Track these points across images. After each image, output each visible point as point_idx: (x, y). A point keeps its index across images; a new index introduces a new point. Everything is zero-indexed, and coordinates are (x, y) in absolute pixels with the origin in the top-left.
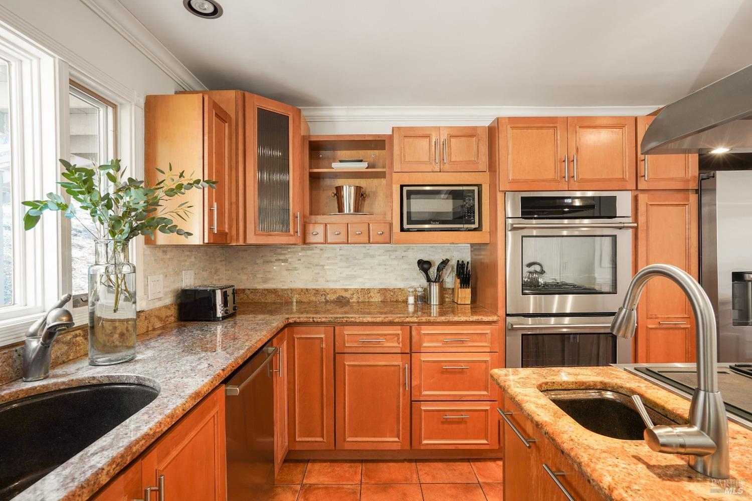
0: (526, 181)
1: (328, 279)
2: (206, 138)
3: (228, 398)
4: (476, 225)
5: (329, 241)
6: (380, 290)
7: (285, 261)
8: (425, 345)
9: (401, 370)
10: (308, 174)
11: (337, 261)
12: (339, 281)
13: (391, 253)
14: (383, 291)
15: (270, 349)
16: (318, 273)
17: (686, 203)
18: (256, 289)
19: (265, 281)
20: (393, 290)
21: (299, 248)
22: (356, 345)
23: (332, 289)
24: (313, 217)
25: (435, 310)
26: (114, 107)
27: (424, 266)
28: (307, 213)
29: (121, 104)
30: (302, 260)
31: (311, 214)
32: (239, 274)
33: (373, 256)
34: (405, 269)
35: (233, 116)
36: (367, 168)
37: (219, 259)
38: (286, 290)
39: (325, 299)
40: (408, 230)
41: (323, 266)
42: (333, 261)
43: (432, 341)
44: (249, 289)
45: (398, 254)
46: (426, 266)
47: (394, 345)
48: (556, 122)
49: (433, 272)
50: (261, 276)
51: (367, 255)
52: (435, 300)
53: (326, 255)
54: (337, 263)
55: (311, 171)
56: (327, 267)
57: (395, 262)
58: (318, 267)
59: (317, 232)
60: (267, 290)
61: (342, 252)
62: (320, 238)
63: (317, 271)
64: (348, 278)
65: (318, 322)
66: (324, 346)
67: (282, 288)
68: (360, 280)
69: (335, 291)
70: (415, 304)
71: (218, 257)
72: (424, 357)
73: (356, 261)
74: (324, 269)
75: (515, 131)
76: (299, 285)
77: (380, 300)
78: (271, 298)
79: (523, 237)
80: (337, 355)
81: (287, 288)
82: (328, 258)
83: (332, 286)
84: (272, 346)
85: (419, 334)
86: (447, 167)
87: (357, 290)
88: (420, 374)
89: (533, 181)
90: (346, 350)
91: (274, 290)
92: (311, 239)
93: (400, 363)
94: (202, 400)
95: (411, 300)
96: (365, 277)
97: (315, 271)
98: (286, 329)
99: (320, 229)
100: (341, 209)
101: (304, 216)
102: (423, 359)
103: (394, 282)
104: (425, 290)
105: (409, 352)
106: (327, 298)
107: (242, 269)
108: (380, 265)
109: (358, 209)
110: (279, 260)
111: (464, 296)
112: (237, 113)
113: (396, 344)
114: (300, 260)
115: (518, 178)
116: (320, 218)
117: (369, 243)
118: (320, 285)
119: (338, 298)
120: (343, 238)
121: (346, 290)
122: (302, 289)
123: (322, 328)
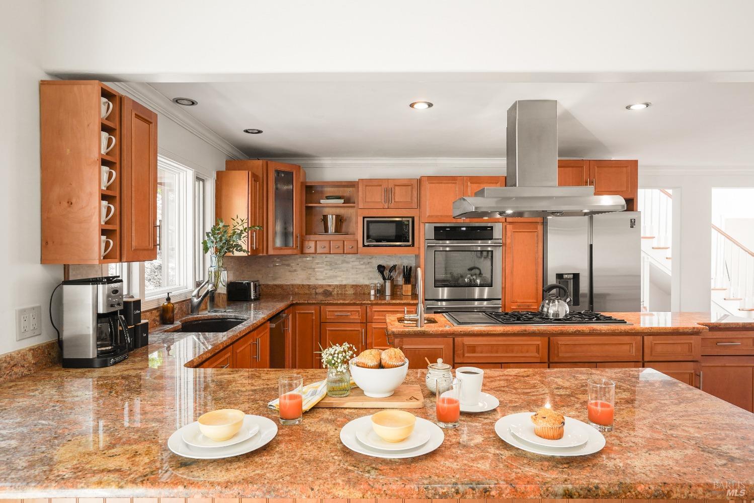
0: (437, 216)
1: (318, 278)
2: (250, 195)
3: (271, 329)
4: (410, 243)
5: (318, 252)
6: (353, 286)
7: (288, 265)
8: (375, 318)
9: (360, 333)
10: (305, 208)
11: (324, 266)
12: (325, 279)
13: (361, 260)
14: (355, 287)
15: (284, 315)
16: (311, 274)
17: (535, 230)
18: (268, 285)
19: (274, 279)
20: (360, 286)
21: (297, 256)
22: (333, 317)
23: (320, 285)
24: (308, 236)
25: (388, 298)
26: (203, 181)
27: (381, 269)
28: (304, 233)
29: (206, 179)
30: (300, 264)
31: (306, 234)
32: (256, 274)
33: (348, 263)
34: (370, 271)
35: (261, 176)
36: (343, 203)
37: (244, 264)
38: (288, 285)
39: (315, 292)
40: (368, 246)
41: (314, 269)
42: (321, 266)
43: (379, 316)
44: (263, 285)
45: (365, 261)
46: (382, 269)
47: (356, 317)
48: (456, 180)
49: (386, 273)
50: (271, 275)
51: (344, 262)
52: (388, 292)
53: (317, 261)
54: (323, 267)
55: (307, 205)
56: (317, 270)
57: (363, 267)
58: (311, 270)
59: (310, 246)
60: (276, 285)
61: (326, 259)
62: (312, 250)
63: (310, 273)
64: (330, 277)
65: (310, 303)
66: (314, 318)
67: (287, 284)
68: (339, 279)
69: (322, 286)
70: (375, 295)
71: (244, 262)
72: (374, 325)
73: (337, 266)
74: (314, 271)
75: (431, 185)
76: (298, 282)
77: (352, 293)
78: (279, 291)
79: (435, 251)
80: (322, 324)
81: (289, 284)
82: (318, 263)
83: (320, 283)
84: (284, 313)
85: (371, 311)
86: (392, 205)
87: (337, 286)
88: (372, 336)
89: (441, 216)
90: (328, 321)
91: (281, 285)
92: (307, 251)
93: (360, 329)
94: (256, 328)
95: (373, 292)
96: (343, 277)
97: (309, 273)
98: (291, 307)
99: (312, 244)
100: (326, 230)
101: (302, 236)
102: (373, 326)
103: (363, 280)
104: (382, 286)
105: (365, 322)
106: (317, 291)
107: (259, 270)
108: (353, 268)
109: (338, 230)
110: (285, 264)
111: (406, 289)
112: (263, 174)
113: (357, 317)
114: (298, 264)
115: (433, 214)
116: (312, 237)
117: (344, 253)
118: (312, 282)
119: (324, 291)
120: (326, 250)
121: (330, 286)
122: (300, 285)
123: (313, 307)
